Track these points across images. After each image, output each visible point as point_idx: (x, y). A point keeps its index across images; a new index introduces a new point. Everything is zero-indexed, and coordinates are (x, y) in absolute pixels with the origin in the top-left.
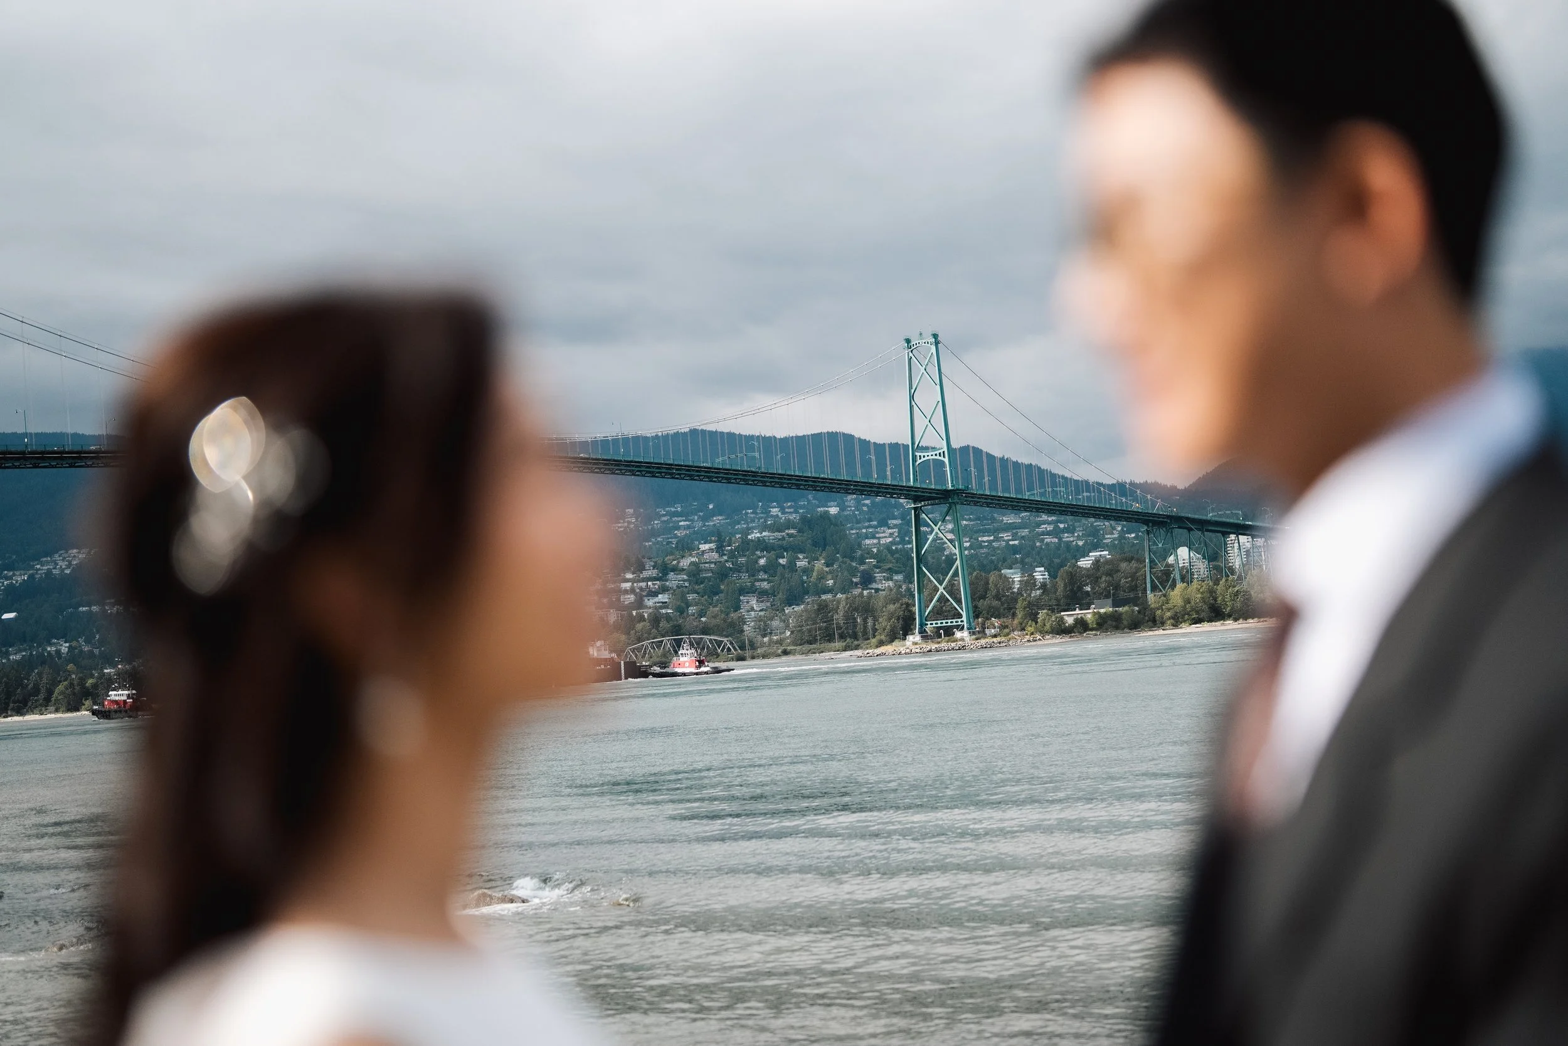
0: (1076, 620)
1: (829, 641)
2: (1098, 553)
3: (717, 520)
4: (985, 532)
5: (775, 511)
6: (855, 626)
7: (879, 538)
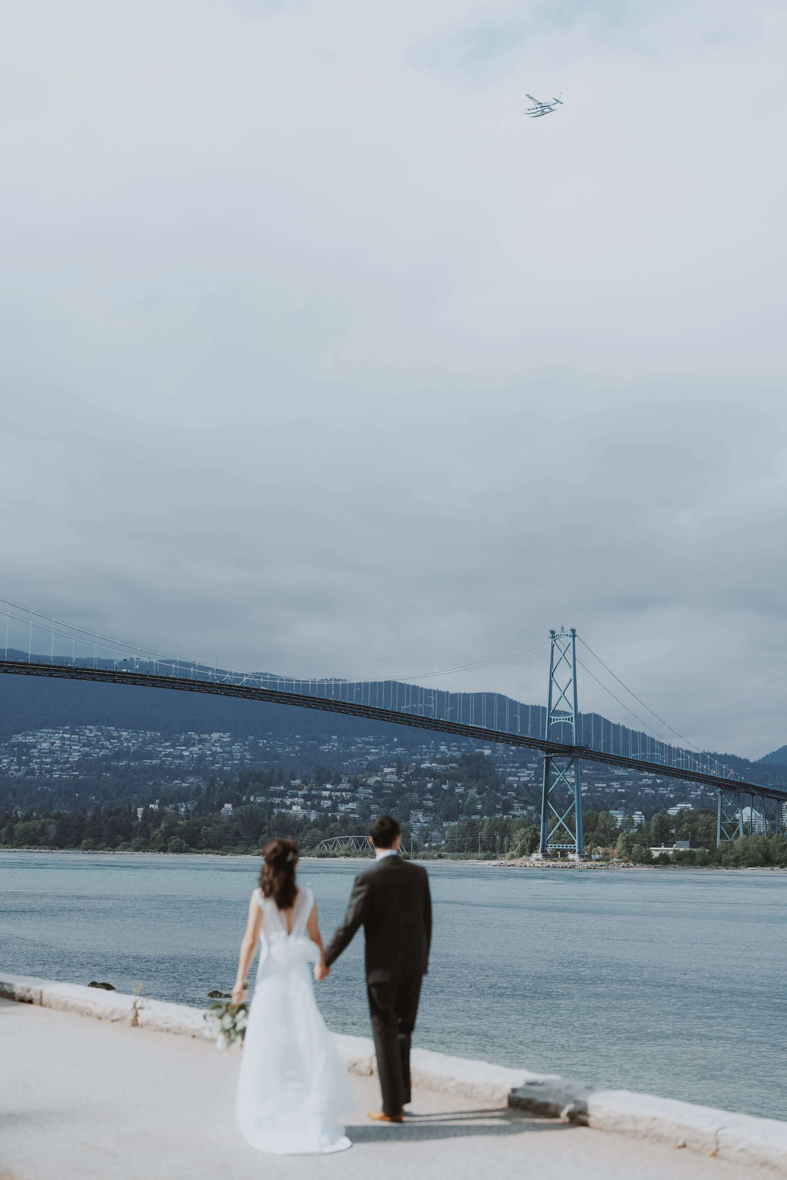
0: (661, 855)
1: (474, 851)
2: (684, 805)
3: (400, 750)
4: (602, 780)
5: (443, 748)
6: (494, 842)
7: (519, 777)
